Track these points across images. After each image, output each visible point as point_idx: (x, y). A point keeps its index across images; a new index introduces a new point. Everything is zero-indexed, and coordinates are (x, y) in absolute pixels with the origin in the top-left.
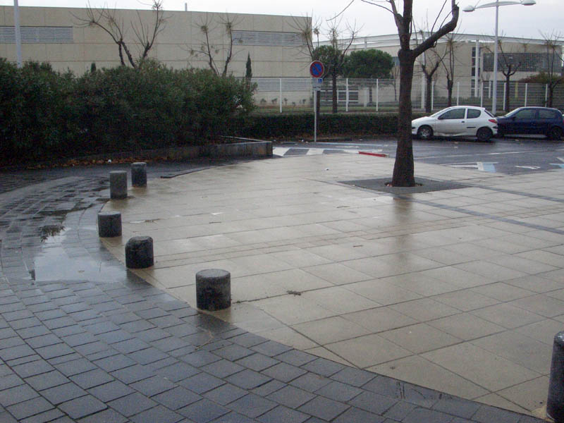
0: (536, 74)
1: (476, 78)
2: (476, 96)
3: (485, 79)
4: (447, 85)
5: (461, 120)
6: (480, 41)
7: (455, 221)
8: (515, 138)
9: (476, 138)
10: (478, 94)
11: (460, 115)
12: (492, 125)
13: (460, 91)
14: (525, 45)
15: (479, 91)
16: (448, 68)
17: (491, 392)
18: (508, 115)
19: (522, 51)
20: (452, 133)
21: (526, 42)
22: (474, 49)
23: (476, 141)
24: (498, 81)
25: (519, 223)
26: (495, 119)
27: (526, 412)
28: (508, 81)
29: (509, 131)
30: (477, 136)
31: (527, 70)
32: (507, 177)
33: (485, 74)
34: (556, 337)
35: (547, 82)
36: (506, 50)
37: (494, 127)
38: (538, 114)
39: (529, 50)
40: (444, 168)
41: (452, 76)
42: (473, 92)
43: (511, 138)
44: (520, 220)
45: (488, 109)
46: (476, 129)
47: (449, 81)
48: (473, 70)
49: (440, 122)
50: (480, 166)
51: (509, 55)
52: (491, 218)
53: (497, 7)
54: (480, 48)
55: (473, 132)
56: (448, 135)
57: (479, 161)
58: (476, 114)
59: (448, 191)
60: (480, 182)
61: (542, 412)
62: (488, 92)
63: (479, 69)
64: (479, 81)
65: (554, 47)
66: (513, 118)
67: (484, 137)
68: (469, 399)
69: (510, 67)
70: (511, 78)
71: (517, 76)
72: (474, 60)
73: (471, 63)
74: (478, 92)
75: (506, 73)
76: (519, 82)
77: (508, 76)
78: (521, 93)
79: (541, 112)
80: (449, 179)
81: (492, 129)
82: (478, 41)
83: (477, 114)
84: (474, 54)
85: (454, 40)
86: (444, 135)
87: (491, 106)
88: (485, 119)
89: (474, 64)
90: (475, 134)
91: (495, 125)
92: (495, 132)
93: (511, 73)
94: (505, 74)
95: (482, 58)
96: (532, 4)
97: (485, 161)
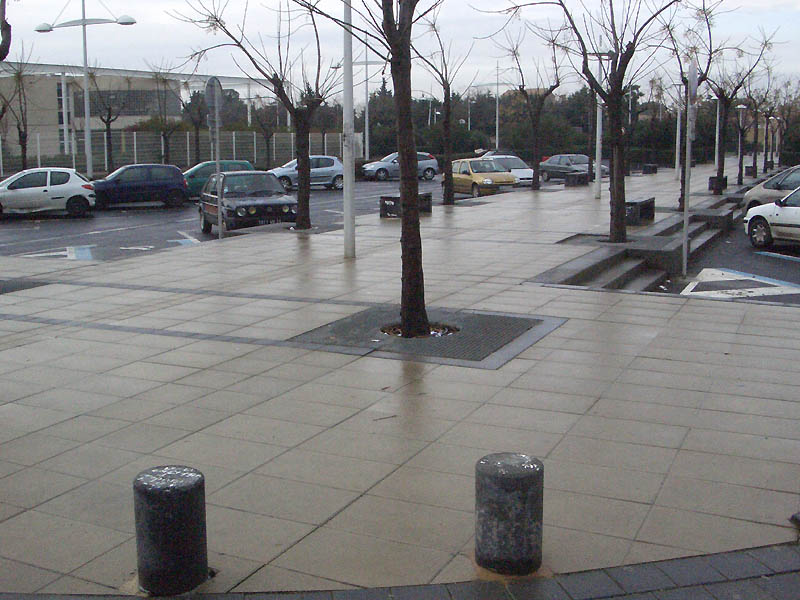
0: (147, 118)
1: (65, 126)
2: (66, 152)
3: (79, 128)
4: (18, 138)
5: (44, 188)
6: (67, 74)
7: (21, 335)
8: (124, 209)
9: (67, 213)
10: (70, 150)
11: (39, 181)
12: (86, 193)
13: (41, 148)
14: (128, 80)
15: (70, 145)
16: (18, 113)
17: (63, 575)
18: (109, 177)
19: (125, 87)
20: (32, 208)
21: (130, 76)
22: (60, 85)
23: (66, 217)
24: (92, 131)
25: (115, 328)
26: (91, 183)
27: (112, 592)
28: (108, 130)
29: (112, 199)
30: (67, 209)
31: (135, 114)
32: (104, 264)
33: (77, 121)
34: (136, 481)
35: (162, 129)
36: (103, 86)
37: (91, 196)
38: (150, 173)
39: (135, 87)
40: (16, 259)
41: (25, 126)
42: (62, 147)
43: (115, 209)
44: (117, 323)
45: (81, 170)
46: (66, 200)
47: (20, 132)
48: (61, 116)
49: (10, 192)
50: (71, 253)
51: (108, 93)
52: (77, 326)
53: (84, 26)
54: (68, 85)
55: (61, 205)
56: (25, 212)
57: (70, 245)
58: (63, 179)
59: (16, 293)
60: (63, 275)
61: (133, 586)
62: (84, 146)
63: (69, 114)
64: (70, 131)
65: (165, 81)
66: (116, 180)
67: (77, 210)
68: (31, 592)
69: (110, 110)
70: (113, 126)
71: (121, 123)
72: (60, 101)
73: (57, 105)
74: (70, 147)
75: (105, 118)
76: (125, 130)
77: (108, 123)
78: (130, 146)
79: (154, 171)
80: (17, 275)
81: (88, 198)
82: (64, 73)
83: (65, 178)
84: (59, 93)
85: (25, 73)
86: (18, 211)
87: (85, 166)
88: (77, 184)
89: (61, 107)
90: (64, 207)
91: (92, 192)
92: (92, 202)
93: (112, 118)
94: (103, 120)
95: (72, 99)
96: (132, 23)
97: (78, 244)
